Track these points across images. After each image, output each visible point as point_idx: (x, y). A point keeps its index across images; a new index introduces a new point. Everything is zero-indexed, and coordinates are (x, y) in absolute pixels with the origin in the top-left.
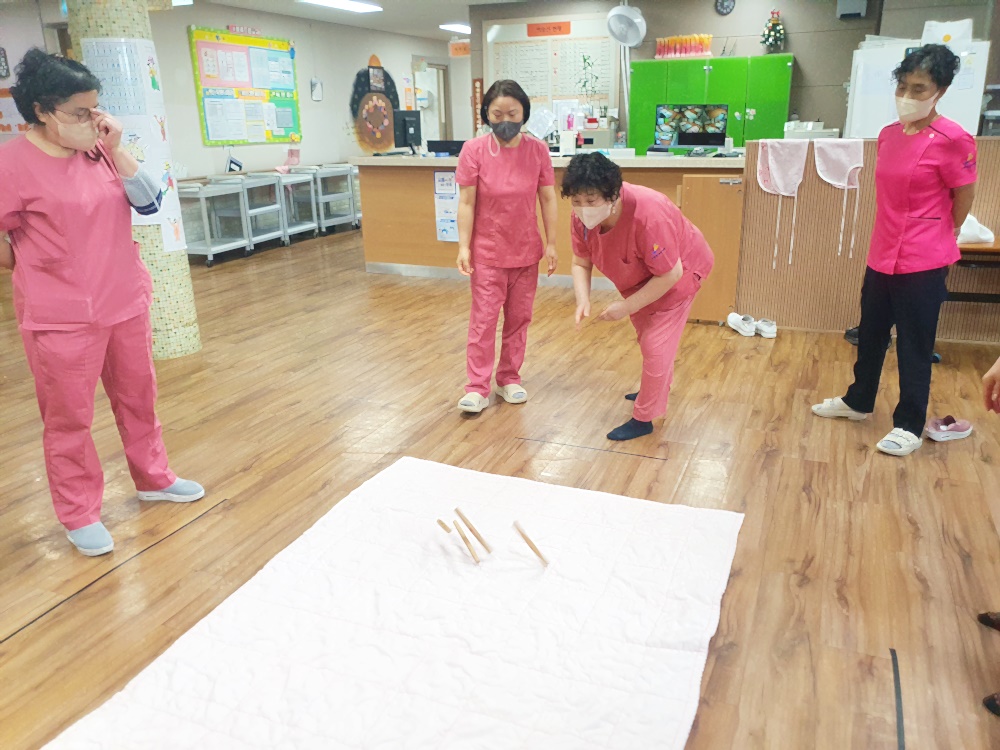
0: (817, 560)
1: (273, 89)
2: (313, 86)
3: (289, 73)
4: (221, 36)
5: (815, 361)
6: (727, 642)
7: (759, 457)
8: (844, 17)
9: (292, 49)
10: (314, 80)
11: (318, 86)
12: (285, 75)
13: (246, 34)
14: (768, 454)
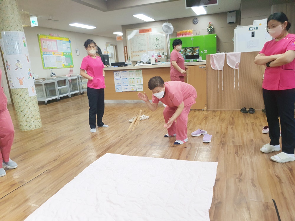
0: (243, 173)
1: (65, 52)
2: (76, 51)
3: (69, 47)
4: (48, 37)
5: (233, 118)
6: (218, 202)
7: (220, 145)
8: (230, 23)
9: (70, 41)
10: (77, 50)
11: (78, 51)
12: (68, 48)
13: (55, 36)
14: (223, 144)
